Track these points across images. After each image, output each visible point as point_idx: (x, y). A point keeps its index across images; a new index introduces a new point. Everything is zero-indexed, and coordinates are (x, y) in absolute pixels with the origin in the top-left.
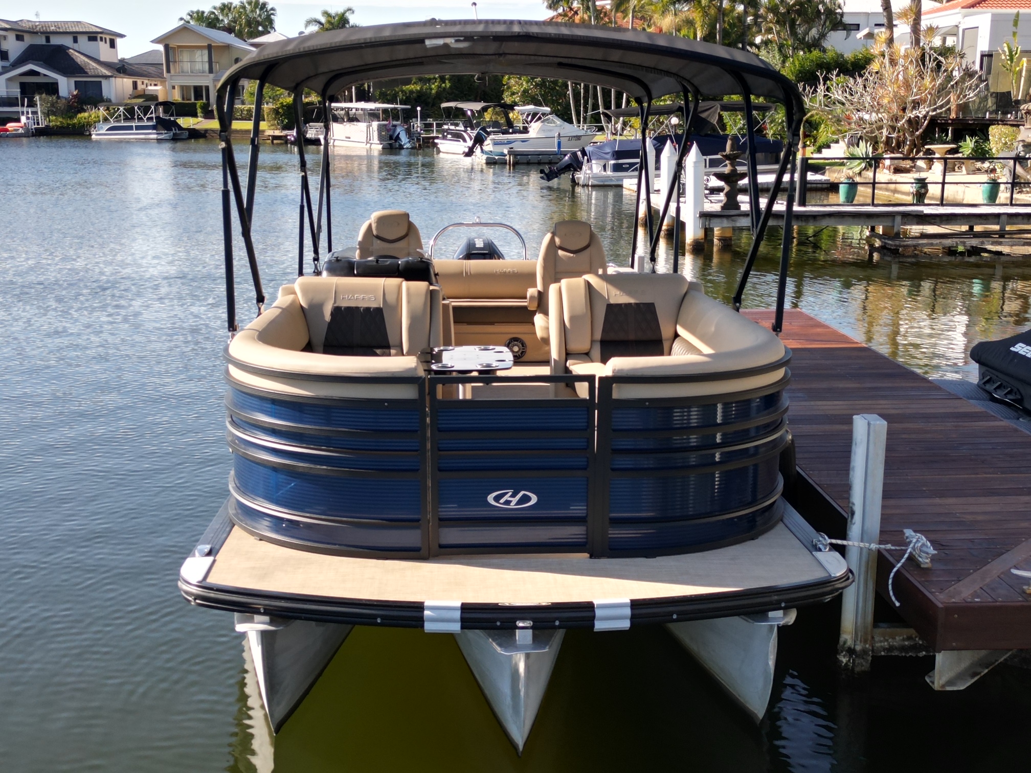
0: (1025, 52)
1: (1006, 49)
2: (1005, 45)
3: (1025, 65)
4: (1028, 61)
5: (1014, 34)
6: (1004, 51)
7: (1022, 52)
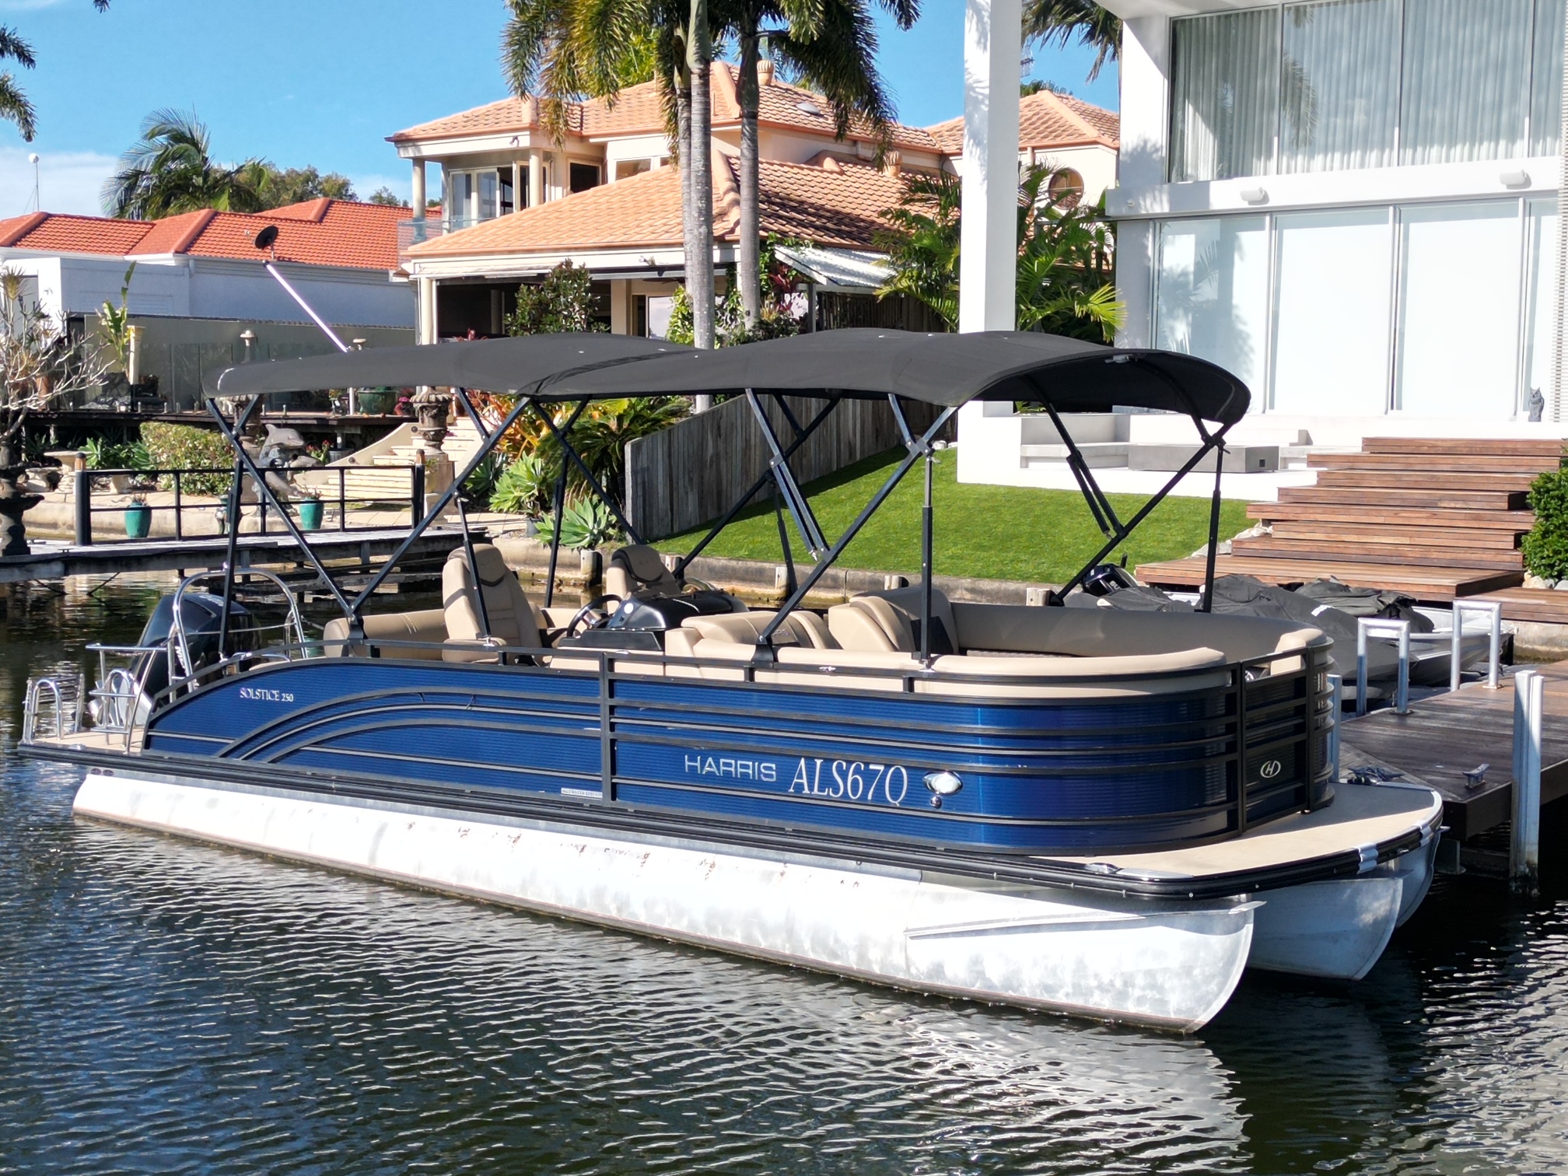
0: (133, 317)
1: (107, 311)
2: (105, 305)
3: (133, 335)
4: (137, 330)
5: (124, 290)
6: (105, 315)
7: (129, 316)
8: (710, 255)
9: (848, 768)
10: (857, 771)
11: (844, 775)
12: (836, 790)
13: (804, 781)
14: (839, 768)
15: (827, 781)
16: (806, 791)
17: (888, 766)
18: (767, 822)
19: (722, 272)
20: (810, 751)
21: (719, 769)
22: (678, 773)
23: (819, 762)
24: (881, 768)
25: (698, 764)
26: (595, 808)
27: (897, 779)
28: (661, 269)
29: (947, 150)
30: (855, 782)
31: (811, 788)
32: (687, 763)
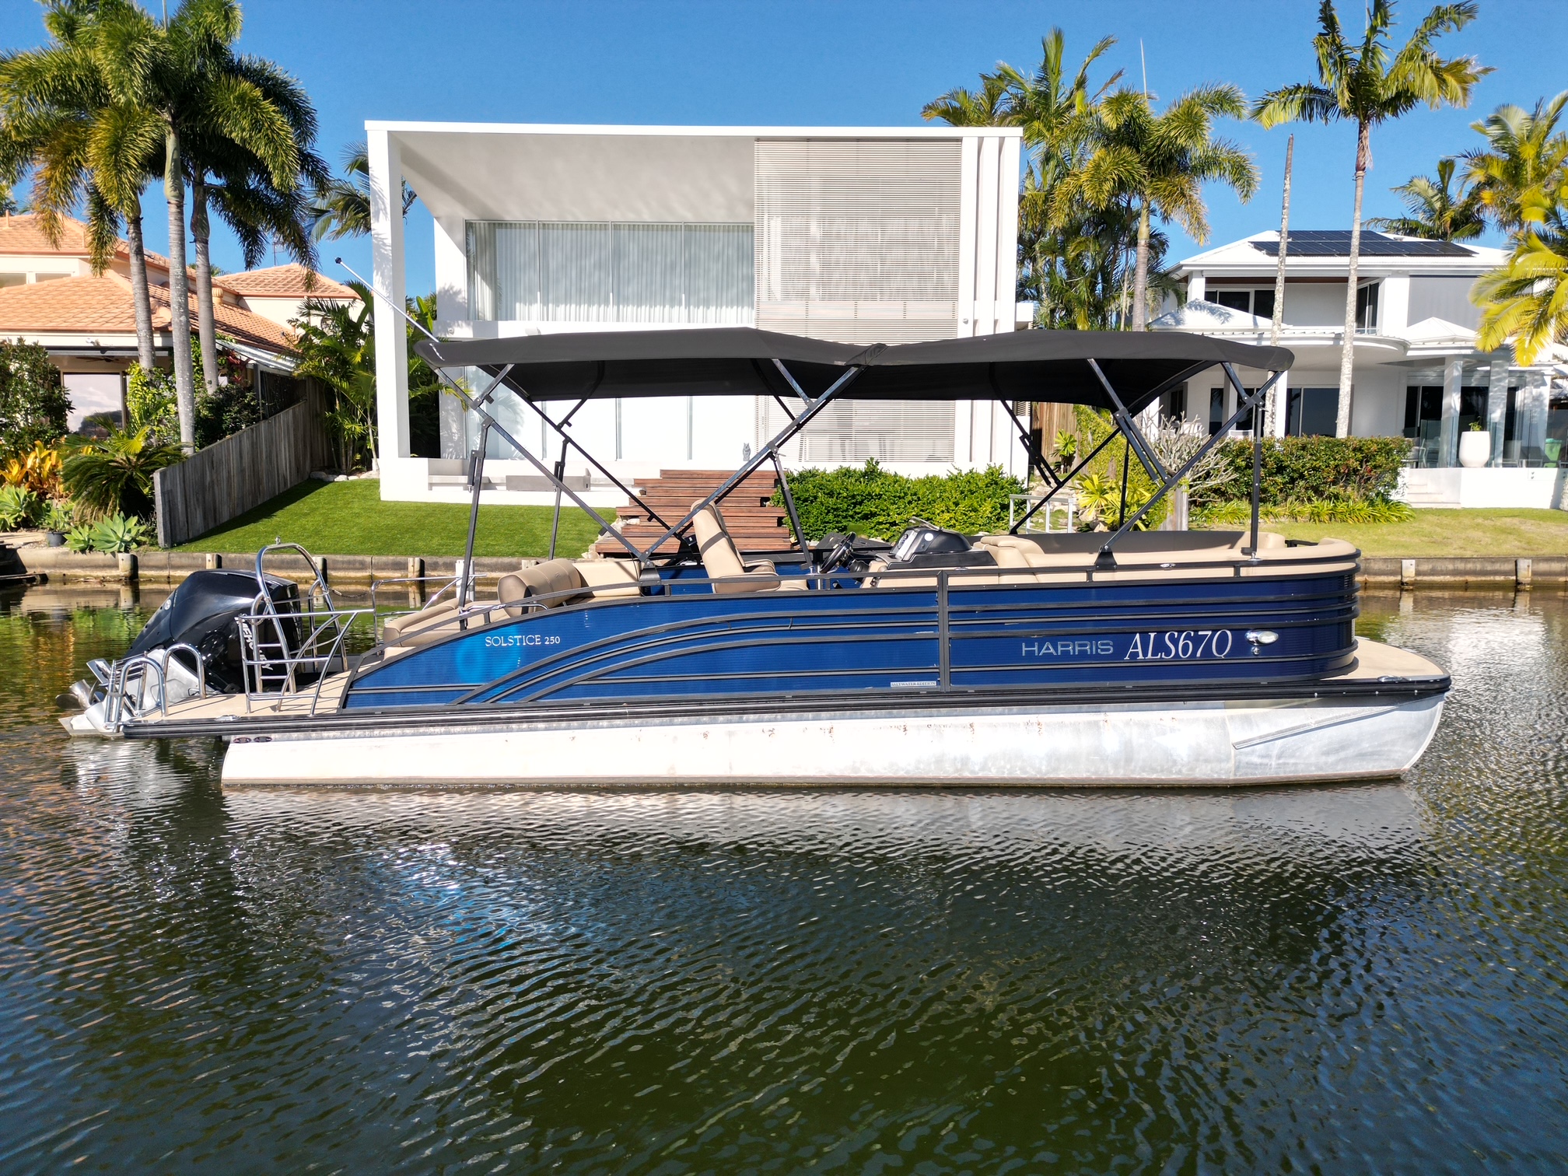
8: (152, 342)
9: (1179, 637)
10: (1187, 637)
11: (1175, 642)
12: (1168, 653)
13: (1140, 650)
14: (1171, 638)
15: (1160, 647)
16: (1141, 657)
17: (1215, 631)
18: (1108, 684)
19: (165, 353)
20: (1144, 628)
21: (1056, 651)
22: (1018, 658)
23: (1152, 635)
24: (1209, 633)
25: (1036, 649)
26: (931, 693)
27: (1222, 641)
28: (104, 349)
29: (242, 293)
30: (1186, 647)
31: (1145, 654)
32: (1024, 649)
